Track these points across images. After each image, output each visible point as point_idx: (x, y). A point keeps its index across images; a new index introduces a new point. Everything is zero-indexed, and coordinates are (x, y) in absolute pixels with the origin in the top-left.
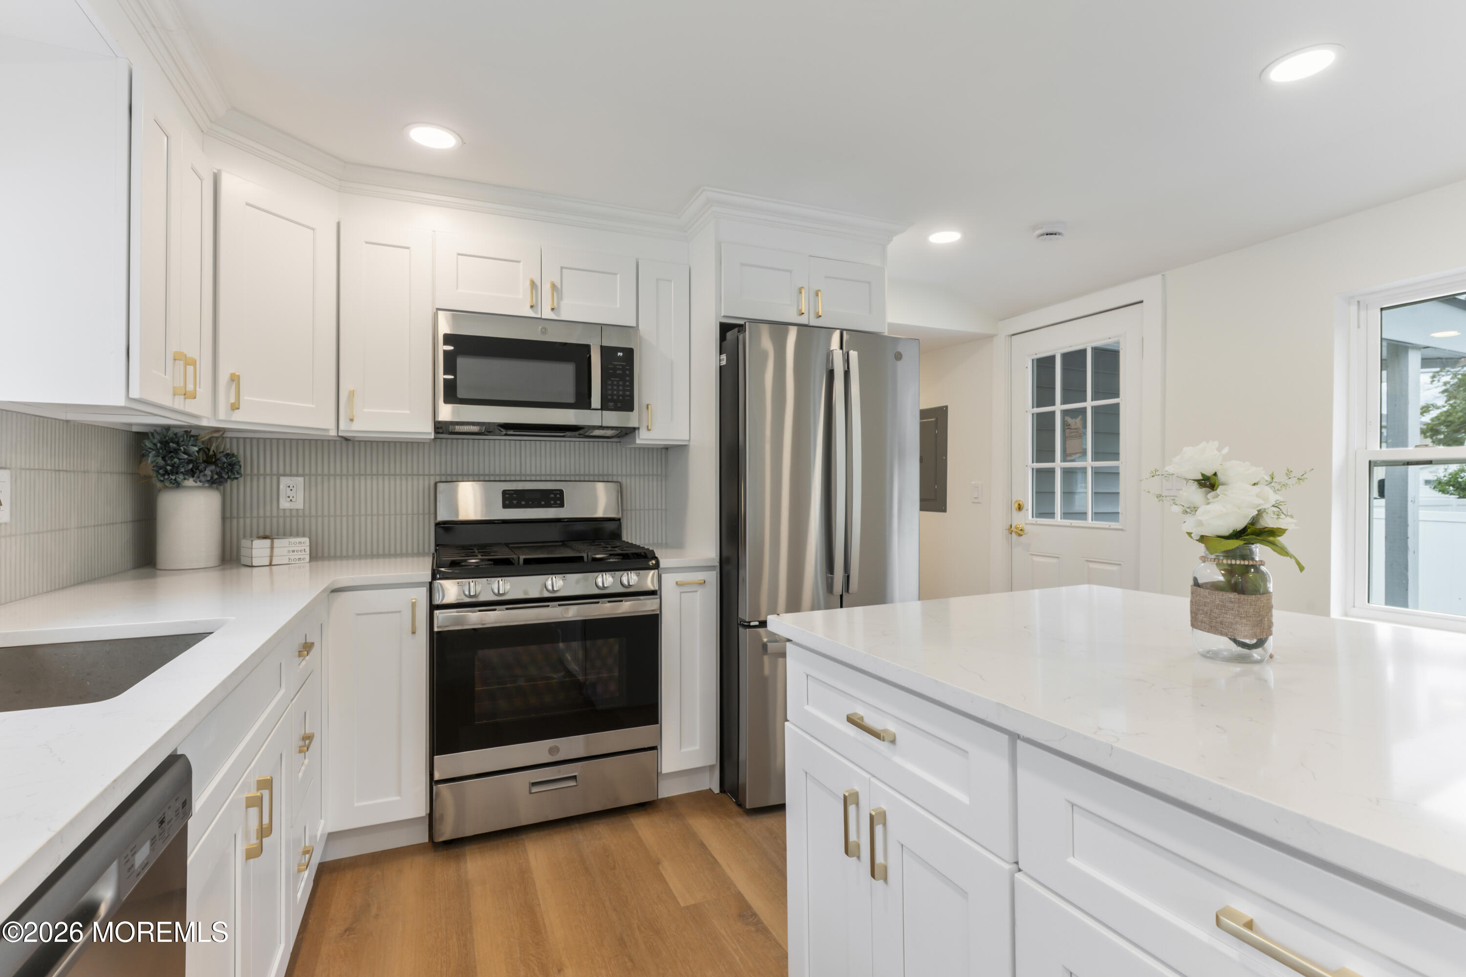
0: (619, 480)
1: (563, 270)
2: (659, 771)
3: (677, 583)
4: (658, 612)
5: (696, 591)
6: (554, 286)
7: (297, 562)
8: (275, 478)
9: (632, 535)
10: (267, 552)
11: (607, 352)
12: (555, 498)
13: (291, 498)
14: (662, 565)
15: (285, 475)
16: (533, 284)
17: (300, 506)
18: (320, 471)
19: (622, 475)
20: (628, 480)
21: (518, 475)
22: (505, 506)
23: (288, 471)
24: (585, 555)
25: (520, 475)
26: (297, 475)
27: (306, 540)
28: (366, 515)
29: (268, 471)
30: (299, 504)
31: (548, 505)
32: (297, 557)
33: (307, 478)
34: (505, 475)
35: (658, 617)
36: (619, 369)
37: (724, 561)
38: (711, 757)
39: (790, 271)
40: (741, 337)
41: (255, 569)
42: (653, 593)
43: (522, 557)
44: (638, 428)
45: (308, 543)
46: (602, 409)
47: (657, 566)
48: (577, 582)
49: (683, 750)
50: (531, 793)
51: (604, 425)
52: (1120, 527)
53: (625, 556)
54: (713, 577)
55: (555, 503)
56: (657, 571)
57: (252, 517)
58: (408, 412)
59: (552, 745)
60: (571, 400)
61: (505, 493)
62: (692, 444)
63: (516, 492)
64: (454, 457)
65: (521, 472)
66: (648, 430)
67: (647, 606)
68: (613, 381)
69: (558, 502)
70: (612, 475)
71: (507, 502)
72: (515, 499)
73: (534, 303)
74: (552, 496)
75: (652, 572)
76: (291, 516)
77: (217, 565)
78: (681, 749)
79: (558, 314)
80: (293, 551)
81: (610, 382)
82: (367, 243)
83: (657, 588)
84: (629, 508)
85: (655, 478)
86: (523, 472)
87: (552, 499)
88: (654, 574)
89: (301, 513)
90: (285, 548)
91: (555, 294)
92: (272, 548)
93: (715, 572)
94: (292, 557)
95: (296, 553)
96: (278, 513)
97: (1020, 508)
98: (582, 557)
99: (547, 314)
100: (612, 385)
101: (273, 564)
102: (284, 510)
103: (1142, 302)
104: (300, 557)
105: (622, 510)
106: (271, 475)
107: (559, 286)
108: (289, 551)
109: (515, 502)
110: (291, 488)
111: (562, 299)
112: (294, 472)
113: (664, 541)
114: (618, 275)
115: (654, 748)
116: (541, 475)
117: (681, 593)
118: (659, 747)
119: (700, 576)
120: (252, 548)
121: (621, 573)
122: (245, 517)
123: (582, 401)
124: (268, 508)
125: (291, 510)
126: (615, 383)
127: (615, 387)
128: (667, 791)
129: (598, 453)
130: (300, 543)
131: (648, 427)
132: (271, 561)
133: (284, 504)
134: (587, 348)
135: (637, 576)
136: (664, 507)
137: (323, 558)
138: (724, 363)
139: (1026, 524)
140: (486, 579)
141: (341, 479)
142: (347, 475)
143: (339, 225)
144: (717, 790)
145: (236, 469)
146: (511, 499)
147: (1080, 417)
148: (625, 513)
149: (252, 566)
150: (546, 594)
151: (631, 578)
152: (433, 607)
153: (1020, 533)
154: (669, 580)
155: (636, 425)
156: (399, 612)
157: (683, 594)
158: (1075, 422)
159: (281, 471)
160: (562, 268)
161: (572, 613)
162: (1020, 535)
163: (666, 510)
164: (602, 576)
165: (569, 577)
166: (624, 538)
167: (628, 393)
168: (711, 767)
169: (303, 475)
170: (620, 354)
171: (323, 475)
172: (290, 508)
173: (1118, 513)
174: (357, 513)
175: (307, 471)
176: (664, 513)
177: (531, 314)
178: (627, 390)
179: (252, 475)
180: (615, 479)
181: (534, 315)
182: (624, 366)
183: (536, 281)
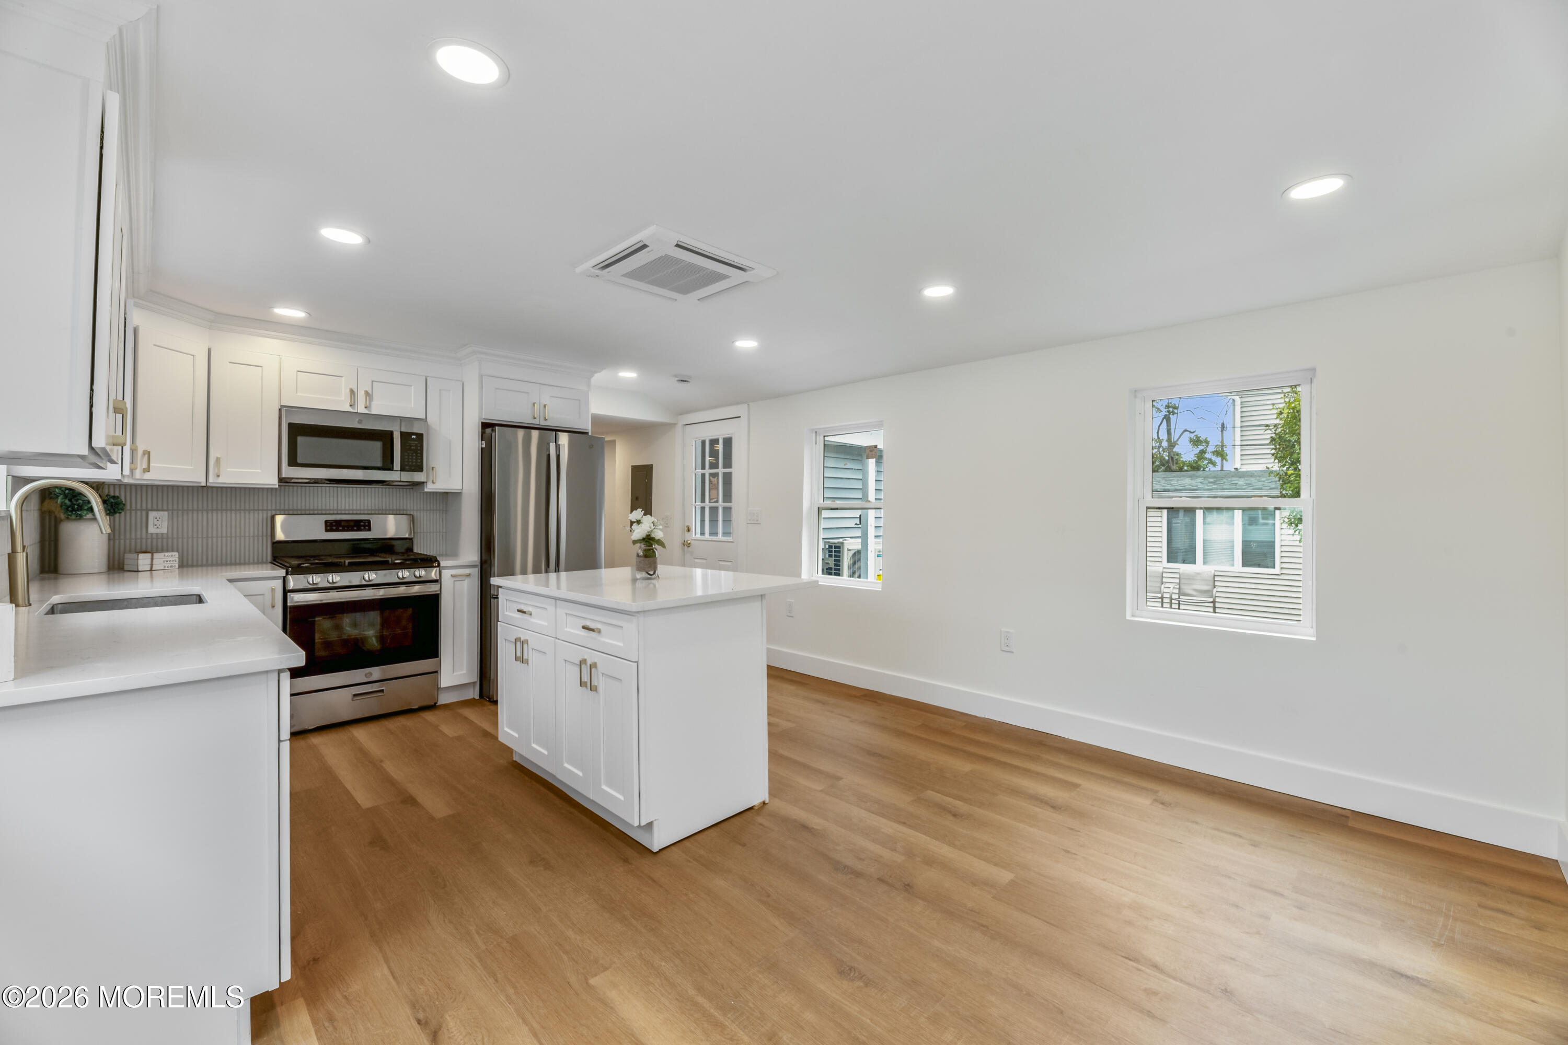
0: (412, 513)
1: (374, 383)
2: (439, 687)
3: (452, 575)
4: (439, 592)
5: (464, 580)
6: (367, 393)
7: (170, 568)
8: (144, 513)
9: (420, 548)
10: (149, 562)
11: (405, 436)
12: (364, 525)
13: (158, 526)
14: (441, 565)
15: (152, 510)
16: (352, 392)
17: (165, 531)
18: (180, 507)
19: (414, 510)
20: (419, 514)
21: (335, 510)
22: (327, 530)
23: (155, 507)
24: (390, 560)
25: (337, 510)
26: (163, 510)
27: (176, 554)
28: (217, 537)
29: (139, 507)
30: (164, 530)
31: (359, 530)
32: (170, 565)
33: (170, 512)
34: (326, 510)
35: (438, 597)
36: (413, 446)
37: (483, 562)
38: (474, 677)
39: (528, 393)
40: (493, 434)
41: (140, 573)
42: (436, 581)
43: (347, 562)
44: (426, 482)
45: (177, 556)
46: (401, 470)
47: (439, 566)
48: (385, 575)
49: (455, 674)
50: (353, 700)
51: (402, 480)
52: (732, 541)
53: (415, 560)
54: (476, 572)
55: (365, 528)
56: (438, 568)
57: (125, 539)
58: (260, 471)
59: (367, 672)
60: (379, 464)
61: (326, 522)
62: (464, 491)
63: (336, 521)
64: (287, 498)
65: (337, 508)
66: (433, 483)
67: (432, 589)
68: (408, 453)
69: (367, 528)
70: (407, 510)
71: (328, 528)
72: (334, 526)
73: (353, 403)
74: (362, 524)
75: (435, 569)
76: (157, 538)
77: (104, 571)
78: (453, 672)
79: (370, 411)
80: (167, 561)
81: (406, 454)
82: (230, 363)
83: (438, 578)
84: (419, 531)
85: (438, 512)
86: (339, 508)
87: (362, 526)
88: (436, 570)
89: (165, 536)
90: (161, 559)
91: (368, 398)
92: (152, 559)
93: (477, 569)
94: (166, 565)
95: (169, 562)
96: (147, 536)
97: (689, 530)
98: (388, 561)
99: (361, 409)
100: (408, 456)
101: (153, 569)
102: (152, 534)
103: (740, 417)
104: (171, 565)
105: (414, 533)
106: (141, 510)
107: (370, 393)
108: (164, 561)
109: (334, 528)
110: (158, 519)
111: (372, 401)
112: (160, 507)
113: (444, 553)
114: (413, 387)
115: (436, 672)
116: (353, 510)
117: (455, 581)
118: (439, 672)
119: (467, 571)
120: (138, 559)
121: (414, 570)
122: (120, 539)
123: (387, 465)
124: (139, 533)
125: (157, 534)
126: (410, 454)
127: (410, 457)
128: (444, 699)
129: (396, 496)
130: (172, 556)
131: (433, 481)
132: (151, 567)
133: (152, 530)
134: (391, 433)
135: (425, 571)
136: (444, 531)
137: (188, 566)
138: (484, 446)
139: (692, 540)
140: (322, 574)
141: (193, 513)
142: (202, 510)
143: (209, 350)
144: (477, 697)
145: (121, 507)
146: (331, 526)
147: (716, 478)
148: (416, 534)
149: (138, 571)
150: (364, 583)
151: (421, 573)
152: (286, 592)
153: (689, 545)
154: (446, 574)
155: (425, 480)
156: (263, 595)
157: (455, 582)
158: (714, 480)
159: (149, 507)
160: (372, 381)
161: (381, 593)
162: (689, 547)
163: (446, 532)
164: (402, 571)
165: (379, 572)
166: (415, 550)
167: (419, 461)
168: (474, 683)
169: (167, 510)
170: (414, 437)
171: (183, 510)
172: (156, 532)
173: (731, 533)
174: (210, 535)
175: (170, 507)
176: (444, 534)
177: (351, 410)
178: (419, 459)
179: (131, 510)
180: (408, 513)
181: (353, 411)
182: (416, 444)
183: (354, 390)
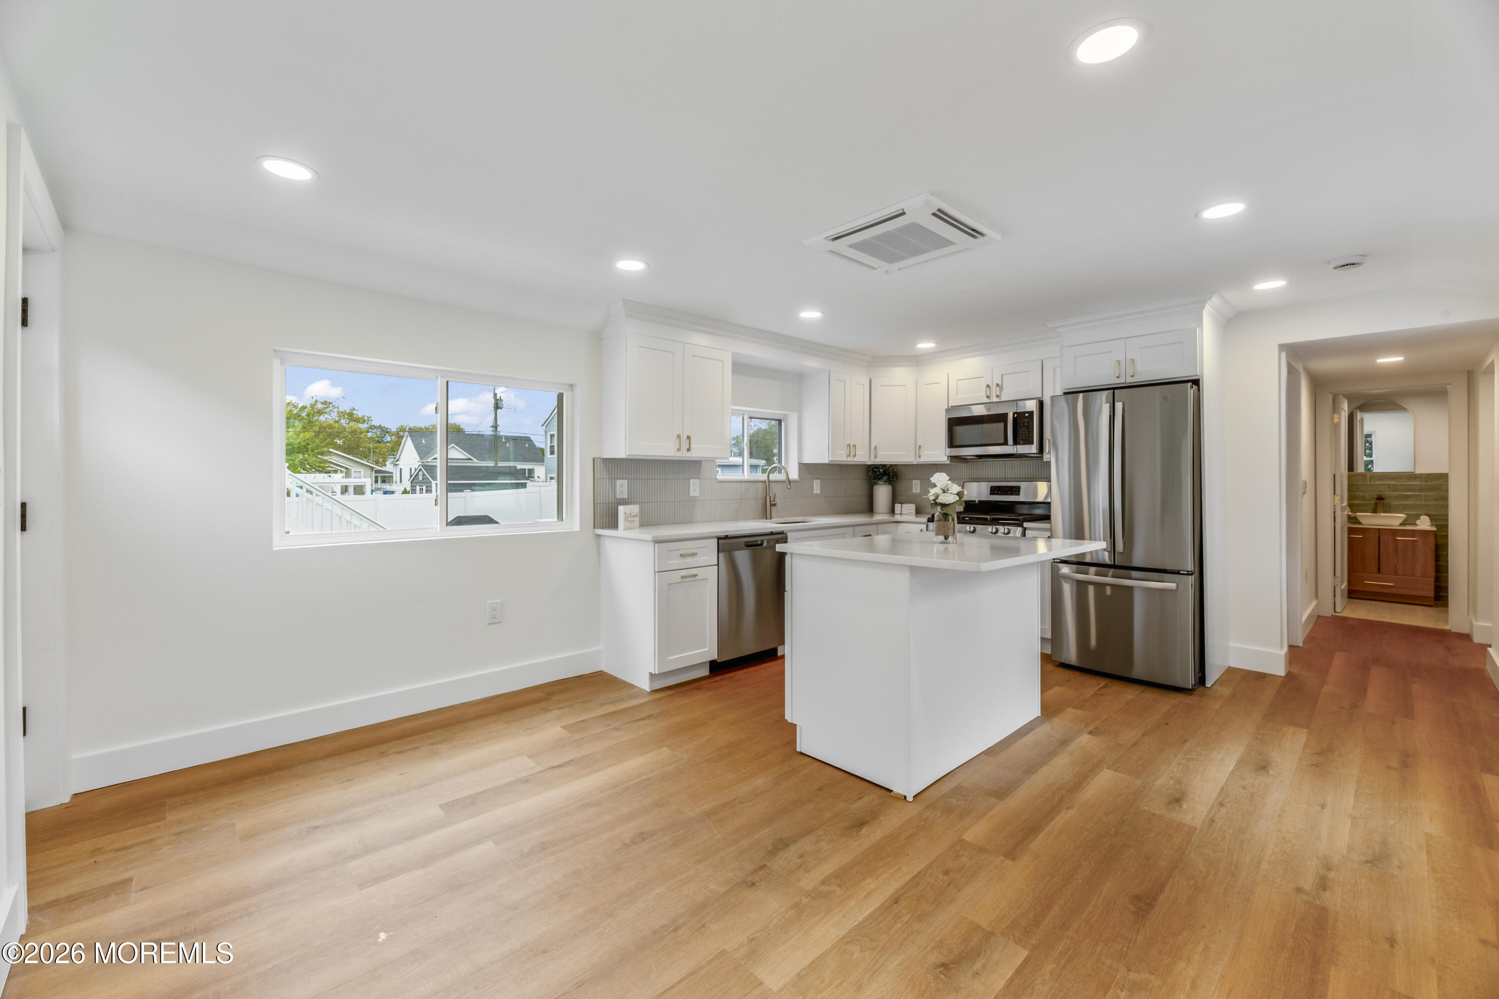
1: (1004, 375)
6: (998, 385)
8: (909, 482)
10: (900, 509)
11: (1016, 415)
12: (1015, 491)
13: (916, 489)
16: (988, 387)
21: (1003, 478)
22: (989, 494)
27: (914, 505)
29: (910, 478)
30: (918, 491)
31: (1010, 494)
32: (911, 512)
33: (921, 480)
34: (995, 478)
36: (1026, 423)
39: (1112, 352)
45: (914, 506)
46: (1014, 445)
55: (1014, 494)
58: (939, 452)
61: (991, 487)
63: (999, 487)
65: (1005, 477)
68: (1022, 430)
69: (1017, 493)
71: (993, 492)
72: (996, 491)
73: (989, 395)
74: (1014, 489)
76: (910, 496)
77: (887, 512)
79: (1000, 399)
80: (909, 509)
81: (1018, 431)
82: (926, 385)
90: (907, 508)
91: (999, 389)
92: (902, 507)
94: (909, 512)
95: (911, 510)
96: (903, 493)
99: (995, 399)
100: (1022, 432)
101: (902, 513)
102: (914, 493)
107: (1000, 384)
110: (916, 484)
111: (1002, 390)
112: (914, 477)
114: (1032, 372)
116: (1013, 478)
120: (898, 507)
123: (1001, 441)
126: (1024, 430)
127: (1027, 435)
130: (911, 506)
132: (905, 513)
133: (914, 491)
134: (1007, 414)
137: (919, 512)
145: (896, 477)
146: (994, 490)
167: (1031, 435)
170: (1027, 415)
172: (916, 493)
175: (921, 478)
177: (988, 401)
178: (1031, 434)
181: (989, 401)
182: (1028, 421)
183: (990, 385)
